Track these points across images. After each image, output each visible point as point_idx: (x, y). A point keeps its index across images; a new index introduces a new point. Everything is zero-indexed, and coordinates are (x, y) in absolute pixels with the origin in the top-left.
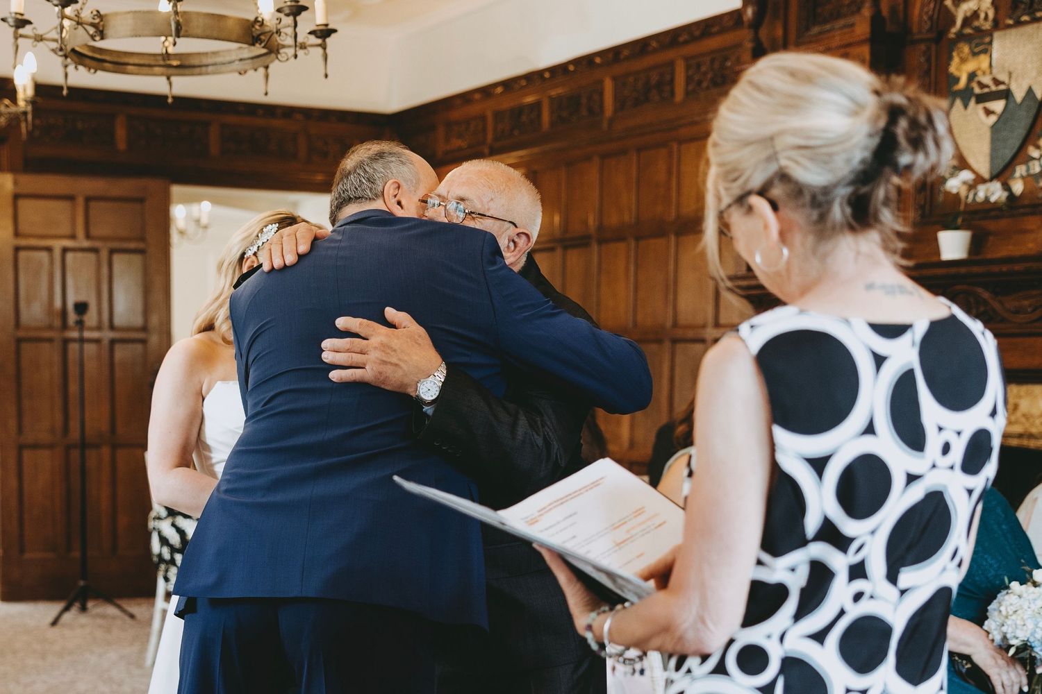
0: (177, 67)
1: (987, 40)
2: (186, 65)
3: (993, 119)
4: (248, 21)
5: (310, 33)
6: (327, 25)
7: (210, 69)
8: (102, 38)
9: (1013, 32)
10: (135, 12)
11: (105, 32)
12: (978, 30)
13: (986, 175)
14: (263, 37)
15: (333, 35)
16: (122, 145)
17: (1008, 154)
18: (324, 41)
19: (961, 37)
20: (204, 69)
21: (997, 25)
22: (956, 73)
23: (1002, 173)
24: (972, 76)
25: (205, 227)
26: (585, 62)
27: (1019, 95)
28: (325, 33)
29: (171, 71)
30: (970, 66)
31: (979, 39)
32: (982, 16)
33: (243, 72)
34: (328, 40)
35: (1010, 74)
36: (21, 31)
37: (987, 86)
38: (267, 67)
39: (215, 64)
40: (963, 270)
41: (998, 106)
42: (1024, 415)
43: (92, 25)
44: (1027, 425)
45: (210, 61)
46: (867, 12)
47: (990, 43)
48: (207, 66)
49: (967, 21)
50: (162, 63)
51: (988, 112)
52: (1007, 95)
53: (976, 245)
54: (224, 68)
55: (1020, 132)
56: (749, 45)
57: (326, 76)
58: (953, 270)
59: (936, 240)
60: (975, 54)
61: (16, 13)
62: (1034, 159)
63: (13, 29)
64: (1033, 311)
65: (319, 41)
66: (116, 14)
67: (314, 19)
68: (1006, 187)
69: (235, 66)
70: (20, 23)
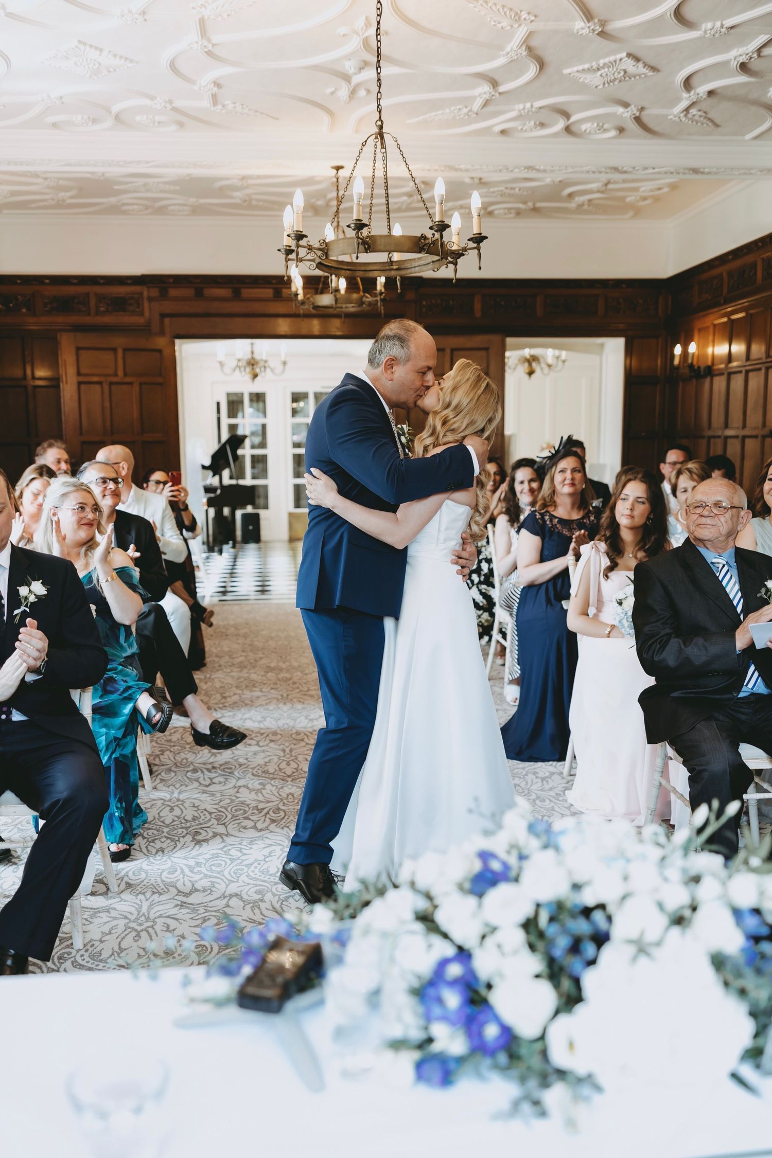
5: (469, 240)
6: (480, 234)
7: (417, 268)
10: (344, 239)
11: (329, 253)
14: (425, 247)
15: (484, 241)
16: (478, 314)
18: (478, 244)
20: (414, 269)
25: (564, 362)
28: (479, 239)
33: (436, 270)
34: (481, 244)
36: (290, 257)
38: (456, 264)
39: (419, 266)
45: (417, 264)
48: (415, 267)
50: (388, 268)
57: (480, 268)
61: (286, 246)
63: (284, 256)
65: (475, 245)
69: (431, 266)
70: (289, 252)
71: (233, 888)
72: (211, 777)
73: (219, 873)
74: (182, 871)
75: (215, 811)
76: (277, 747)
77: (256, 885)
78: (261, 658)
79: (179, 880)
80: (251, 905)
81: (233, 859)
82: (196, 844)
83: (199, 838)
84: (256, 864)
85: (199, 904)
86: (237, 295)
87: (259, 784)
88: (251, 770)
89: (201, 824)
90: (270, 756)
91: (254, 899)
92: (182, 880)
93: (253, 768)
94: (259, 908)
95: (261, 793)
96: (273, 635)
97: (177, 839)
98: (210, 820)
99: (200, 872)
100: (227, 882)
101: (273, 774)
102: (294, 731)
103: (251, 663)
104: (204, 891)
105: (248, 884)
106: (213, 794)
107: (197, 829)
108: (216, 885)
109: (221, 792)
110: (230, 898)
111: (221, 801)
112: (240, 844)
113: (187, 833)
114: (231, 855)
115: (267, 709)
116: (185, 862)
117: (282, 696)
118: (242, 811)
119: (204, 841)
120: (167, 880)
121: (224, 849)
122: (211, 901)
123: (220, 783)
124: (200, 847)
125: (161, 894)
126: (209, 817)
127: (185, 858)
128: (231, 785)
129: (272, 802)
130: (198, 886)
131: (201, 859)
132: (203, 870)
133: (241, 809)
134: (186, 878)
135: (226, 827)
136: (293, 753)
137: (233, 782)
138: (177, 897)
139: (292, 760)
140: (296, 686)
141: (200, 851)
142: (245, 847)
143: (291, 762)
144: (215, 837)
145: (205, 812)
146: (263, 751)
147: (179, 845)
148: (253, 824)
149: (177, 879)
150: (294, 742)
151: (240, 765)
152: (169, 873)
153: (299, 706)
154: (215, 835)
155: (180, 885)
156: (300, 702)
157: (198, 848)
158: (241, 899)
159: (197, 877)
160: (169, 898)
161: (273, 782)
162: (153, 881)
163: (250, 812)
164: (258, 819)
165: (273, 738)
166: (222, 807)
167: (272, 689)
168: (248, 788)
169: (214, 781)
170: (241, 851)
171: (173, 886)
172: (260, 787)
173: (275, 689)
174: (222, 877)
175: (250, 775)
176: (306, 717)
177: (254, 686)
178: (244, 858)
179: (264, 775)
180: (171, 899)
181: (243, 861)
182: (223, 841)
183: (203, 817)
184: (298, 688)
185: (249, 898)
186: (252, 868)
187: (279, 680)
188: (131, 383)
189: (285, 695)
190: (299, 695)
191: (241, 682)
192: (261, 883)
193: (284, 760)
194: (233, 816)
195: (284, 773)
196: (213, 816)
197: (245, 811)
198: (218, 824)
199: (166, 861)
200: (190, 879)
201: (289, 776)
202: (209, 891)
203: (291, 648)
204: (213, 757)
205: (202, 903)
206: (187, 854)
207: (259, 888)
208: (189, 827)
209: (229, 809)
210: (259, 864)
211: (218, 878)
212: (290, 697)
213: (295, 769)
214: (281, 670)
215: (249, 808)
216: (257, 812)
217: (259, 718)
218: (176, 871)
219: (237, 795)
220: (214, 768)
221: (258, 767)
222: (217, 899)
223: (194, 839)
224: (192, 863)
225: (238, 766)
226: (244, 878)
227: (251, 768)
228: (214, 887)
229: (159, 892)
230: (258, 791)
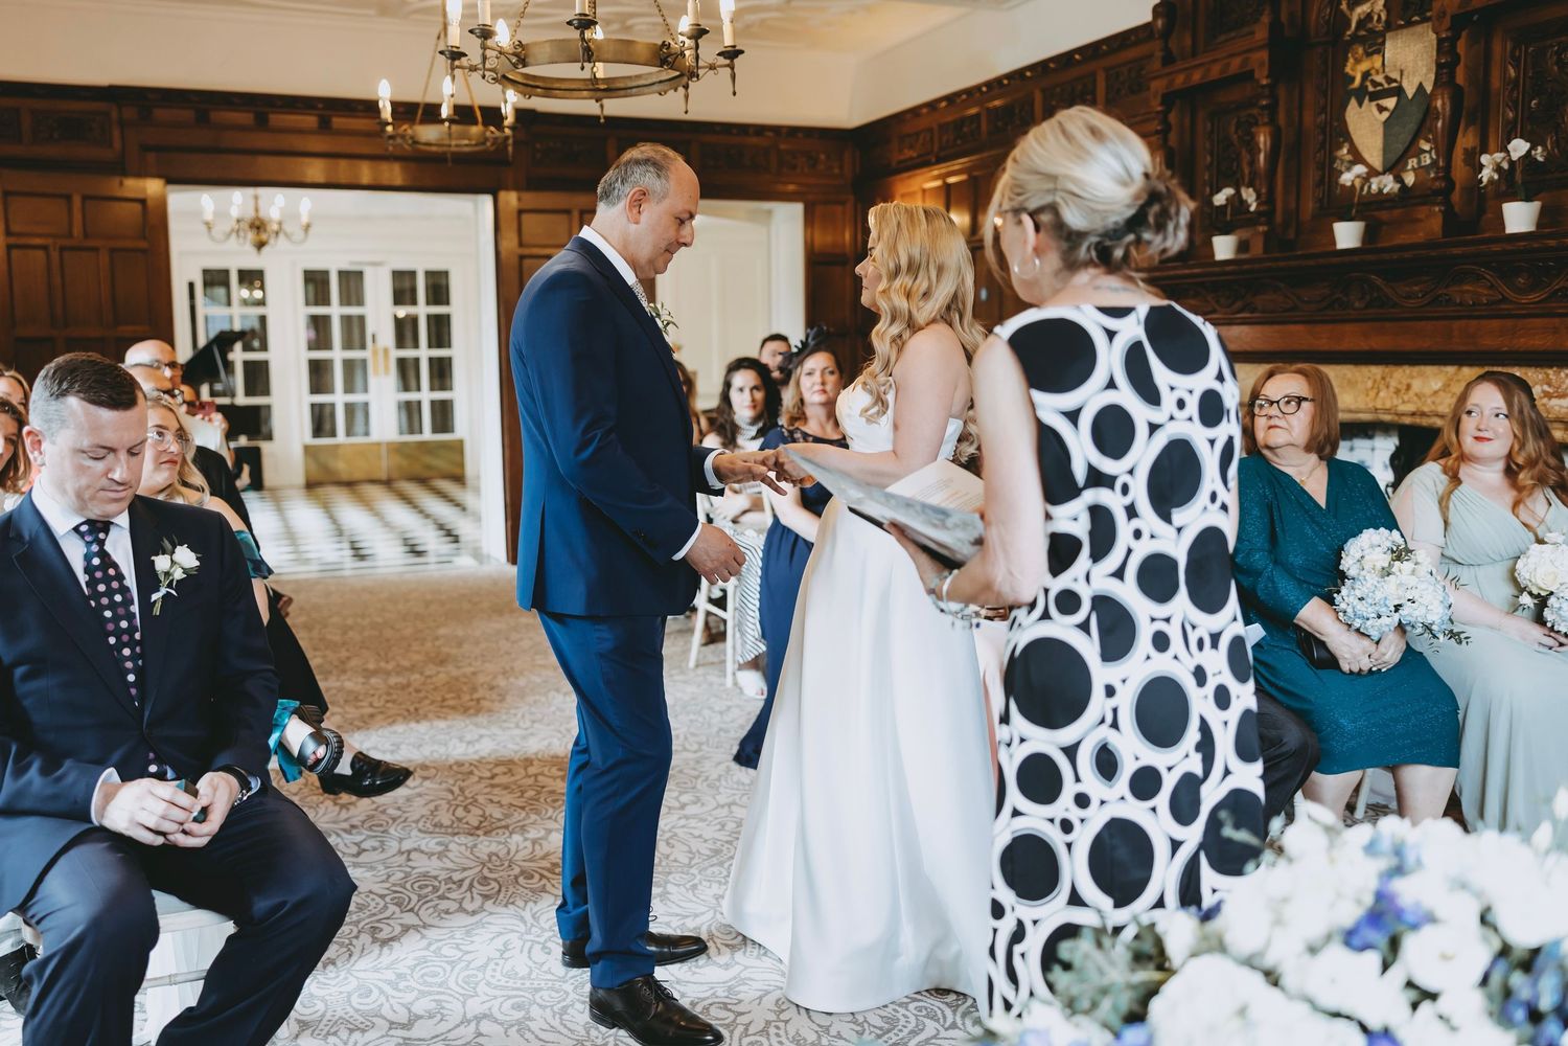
0: (604, 90)
1: (1380, 40)
2: (611, 89)
3: (1386, 115)
4: (655, 45)
5: (719, 54)
6: (734, 47)
7: (634, 90)
8: (524, 66)
9: (1405, 31)
10: (552, 41)
11: (527, 61)
12: (1372, 31)
13: (1380, 169)
14: (669, 59)
15: (740, 56)
17: (1400, 148)
18: (732, 61)
19: (1355, 39)
20: (629, 91)
21: (1390, 26)
22: (1351, 73)
23: (1394, 167)
24: (1366, 75)
26: (1017, 75)
27: (1410, 91)
28: (732, 54)
29: (599, 94)
30: (1364, 66)
31: (1373, 41)
32: (1376, 18)
34: (735, 60)
35: (1402, 72)
36: (457, 63)
37: (1381, 85)
38: (686, 87)
39: (638, 87)
40: (1356, 258)
41: (1390, 103)
42: (1416, 395)
43: (514, 54)
44: (1420, 404)
45: (633, 84)
46: (1266, 19)
47: (1383, 43)
48: (631, 88)
49: (1361, 23)
50: (591, 87)
51: (1381, 109)
52: (1399, 91)
53: (1369, 235)
54: (646, 90)
55: (1412, 126)
56: (1159, 54)
57: (734, 94)
58: (1347, 259)
59: (1331, 231)
60: (1369, 55)
61: (452, 47)
62: (1425, 151)
63: (450, 61)
64: (1423, 296)
65: (728, 62)
66: (535, 44)
67: (723, 42)
68: (1399, 179)
69: (655, 88)
70: (455, 55)
71: (475, 1007)
72: (356, 841)
73: (440, 986)
74: (382, 992)
75: (386, 892)
76: (437, 786)
77: (509, 997)
78: (348, 658)
79: (382, 1005)
80: (516, 1027)
81: (453, 962)
82: (382, 946)
83: (382, 935)
84: (492, 966)
85: (433, 1038)
86: (262, 122)
87: (437, 844)
88: (414, 825)
89: (374, 915)
90: (432, 801)
91: (515, 1018)
92: (387, 1006)
93: (417, 822)
94: (529, 1030)
95: (446, 857)
96: (350, 622)
97: (347, 941)
98: (385, 907)
99: (409, 989)
100: (461, 998)
101: (451, 826)
102: (451, 761)
103: (336, 667)
104: (430, 1017)
105: (495, 997)
106: (371, 867)
107: (371, 922)
108: (444, 1004)
109: (383, 862)
110: (478, 1023)
111: (389, 876)
112: (452, 937)
113: (359, 932)
114: (446, 957)
115: (395, 732)
116: (377, 975)
117: (408, 711)
118: (430, 888)
119: (392, 939)
120: (361, 1007)
121: (432, 948)
122: (449, 1031)
123: (374, 849)
124: (391, 949)
125: (363, 1031)
126: (382, 903)
127: (377, 970)
128: (395, 851)
129: (471, 868)
130: (418, 1008)
131: (402, 968)
132: (413, 984)
133: (427, 886)
134: (392, 1001)
135: (418, 915)
136: (467, 793)
137: (393, 846)
138: (392, 1032)
139: (471, 804)
140: (422, 695)
141: (394, 956)
142: (460, 941)
143: (469, 807)
144: (407, 931)
145: (372, 896)
146: (420, 795)
147: (357, 951)
148: (458, 905)
149: (379, 1003)
150: (460, 776)
151: (394, 820)
152: (360, 996)
153: (442, 724)
154: (406, 929)
155: (386, 1011)
156: (439, 717)
157: (388, 952)
158: (496, 1021)
159: (409, 997)
160: (380, 1035)
161: (456, 839)
162: (340, 1013)
163: (443, 888)
164: (461, 897)
165: (425, 774)
166: (394, 885)
167: (387, 701)
168: (422, 852)
169: (364, 846)
170: (460, 950)
171: (376, 1016)
172: (440, 848)
173: (394, 702)
174: (449, 991)
175: (415, 833)
176: (461, 739)
177: (357, 699)
178: (468, 957)
179: (437, 830)
180: (383, 1036)
181: (470, 963)
182: (423, 937)
183: (373, 904)
184: (426, 697)
185: (508, 1018)
186: (489, 972)
187: (390, 687)
188: (95, 249)
189: (412, 709)
190: (431, 707)
191: (335, 695)
192: (514, 993)
193: (458, 806)
194: (419, 896)
195: (467, 823)
196: (388, 899)
197: (434, 887)
198: (402, 912)
199: (346, 978)
200: (400, 1001)
201: (478, 828)
202: (439, 1017)
203: (388, 640)
204: (344, 811)
205: (437, 1036)
206: (376, 963)
207: (517, 999)
208: (359, 922)
209: (408, 886)
210: (497, 964)
211: (443, 993)
212: (421, 712)
213: (481, 816)
214: (388, 673)
215: (440, 882)
216: (454, 886)
217: (387, 746)
218: (371, 991)
219: (410, 863)
220: (353, 827)
221: (424, 819)
222: (458, 1026)
223: (375, 940)
224: (390, 975)
225: (391, 822)
226: (482, 988)
227: (414, 822)
228: (443, 1008)
229: (359, 1029)
230: (441, 855)
